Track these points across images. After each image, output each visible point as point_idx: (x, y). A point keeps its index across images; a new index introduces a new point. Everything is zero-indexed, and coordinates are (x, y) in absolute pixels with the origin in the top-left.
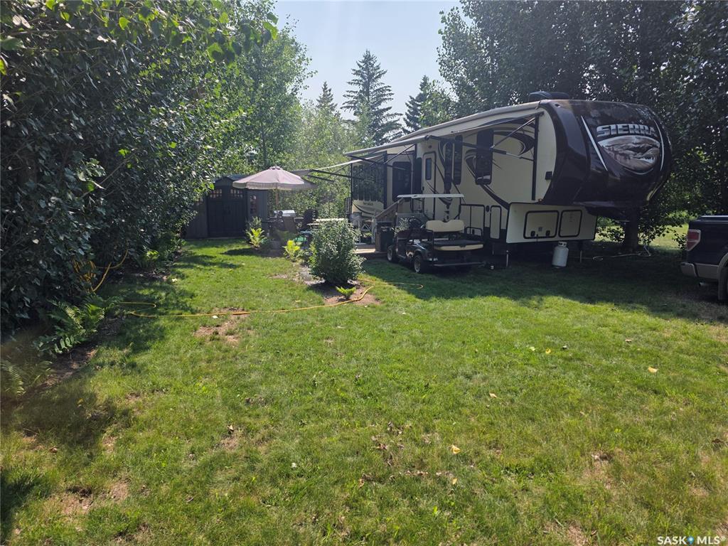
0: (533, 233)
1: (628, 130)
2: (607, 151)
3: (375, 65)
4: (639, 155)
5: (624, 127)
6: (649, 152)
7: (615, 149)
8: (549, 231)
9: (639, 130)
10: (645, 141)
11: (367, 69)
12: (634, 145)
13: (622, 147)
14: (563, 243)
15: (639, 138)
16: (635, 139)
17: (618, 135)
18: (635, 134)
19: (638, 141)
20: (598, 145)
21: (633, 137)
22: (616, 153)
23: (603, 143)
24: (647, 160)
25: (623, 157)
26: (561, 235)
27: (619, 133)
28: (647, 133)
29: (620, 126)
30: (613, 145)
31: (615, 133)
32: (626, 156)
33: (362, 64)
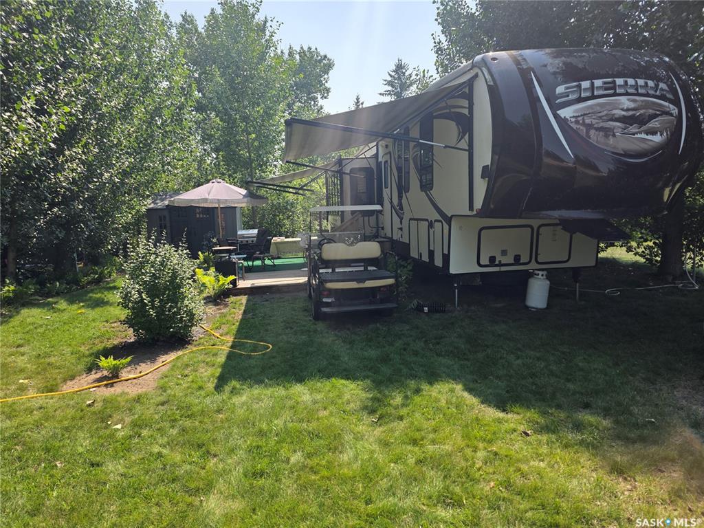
0: (492, 259)
1: (614, 88)
2: (572, 125)
3: (407, 74)
4: (633, 129)
5: (605, 83)
6: (654, 124)
7: (588, 121)
8: (519, 256)
9: (636, 87)
10: (647, 105)
11: (399, 78)
12: (624, 113)
13: (600, 117)
14: (541, 273)
15: (634, 101)
16: (625, 102)
17: (593, 97)
18: (627, 94)
19: (632, 105)
20: (556, 117)
21: (623, 99)
22: (589, 127)
23: (566, 113)
24: (650, 137)
25: (601, 133)
26: (539, 260)
27: (596, 93)
28: (651, 92)
29: (598, 83)
30: (585, 115)
31: (588, 94)
32: (608, 132)
33: (393, 74)
